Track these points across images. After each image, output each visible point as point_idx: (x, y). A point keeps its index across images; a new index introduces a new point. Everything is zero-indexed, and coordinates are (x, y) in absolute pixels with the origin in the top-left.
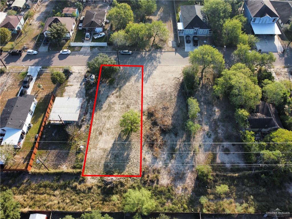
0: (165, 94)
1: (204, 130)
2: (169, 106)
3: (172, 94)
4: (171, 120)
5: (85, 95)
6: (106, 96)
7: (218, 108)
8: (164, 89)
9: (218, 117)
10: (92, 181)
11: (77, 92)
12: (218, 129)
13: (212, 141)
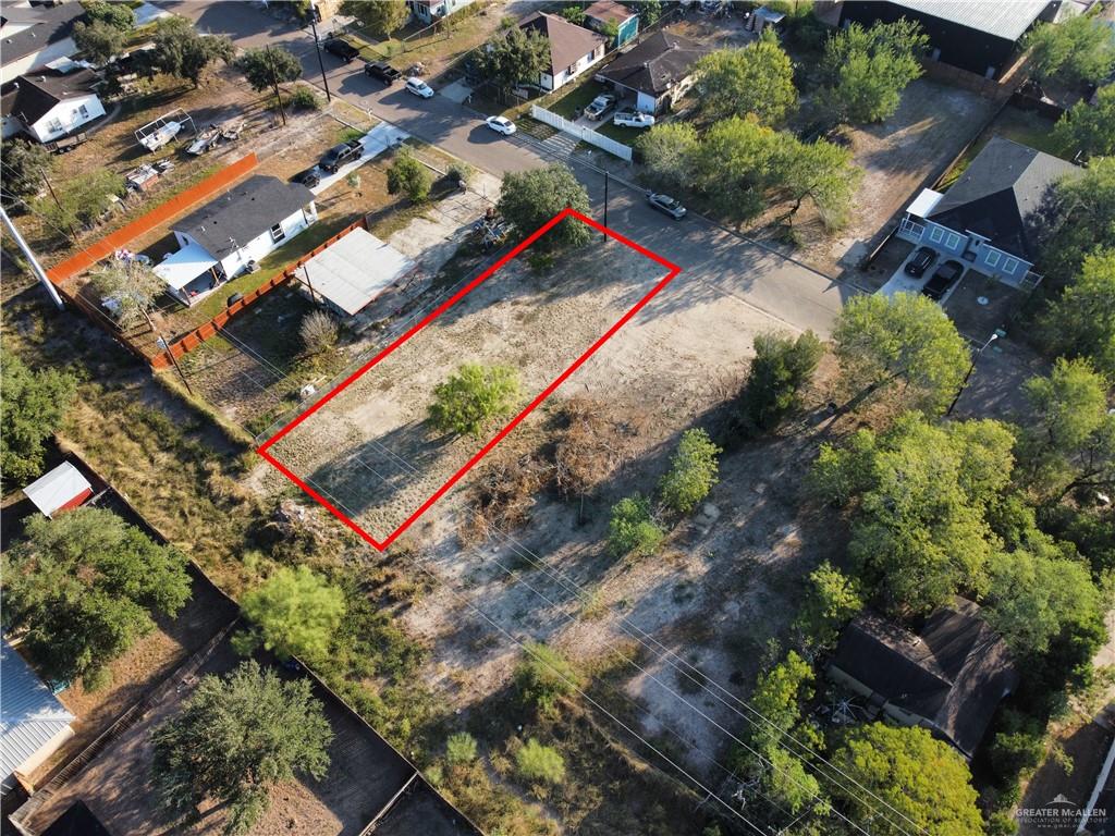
0: (669, 389)
1: (682, 569)
2: (642, 431)
3: (689, 402)
4: (608, 473)
5: (442, 264)
6: (493, 297)
7: (804, 536)
8: (679, 372)
9: (771, 561)
10: (256, 489)
11: (430, 244)
12: (733, 596)
13: (677, 616)
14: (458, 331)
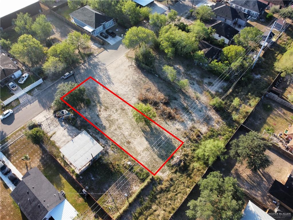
0: (136, 81)
3: (141, 78)
4: (161, 94)
7: (177, 65)
9: (183, 70)
10: (166, 175)
11: (67, 134)
12: (192, 76)
13: (197, 85)
14: (108, 125)
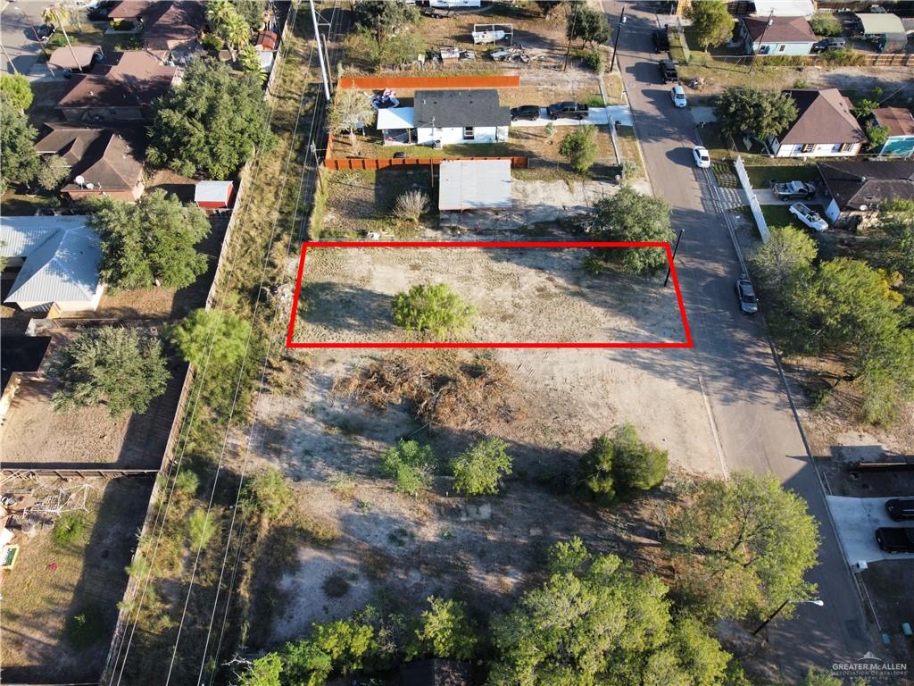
2: (515, 424)
3: (570, 435)
4: (459, 427)
6: (543, 265)
7: (517, 588)
8: (591, 411)
9: (476, 579)
10: (288, 266)
11: (549, 203)
12: (424, 572)
13: (379, 545)
14: (495, 268)
